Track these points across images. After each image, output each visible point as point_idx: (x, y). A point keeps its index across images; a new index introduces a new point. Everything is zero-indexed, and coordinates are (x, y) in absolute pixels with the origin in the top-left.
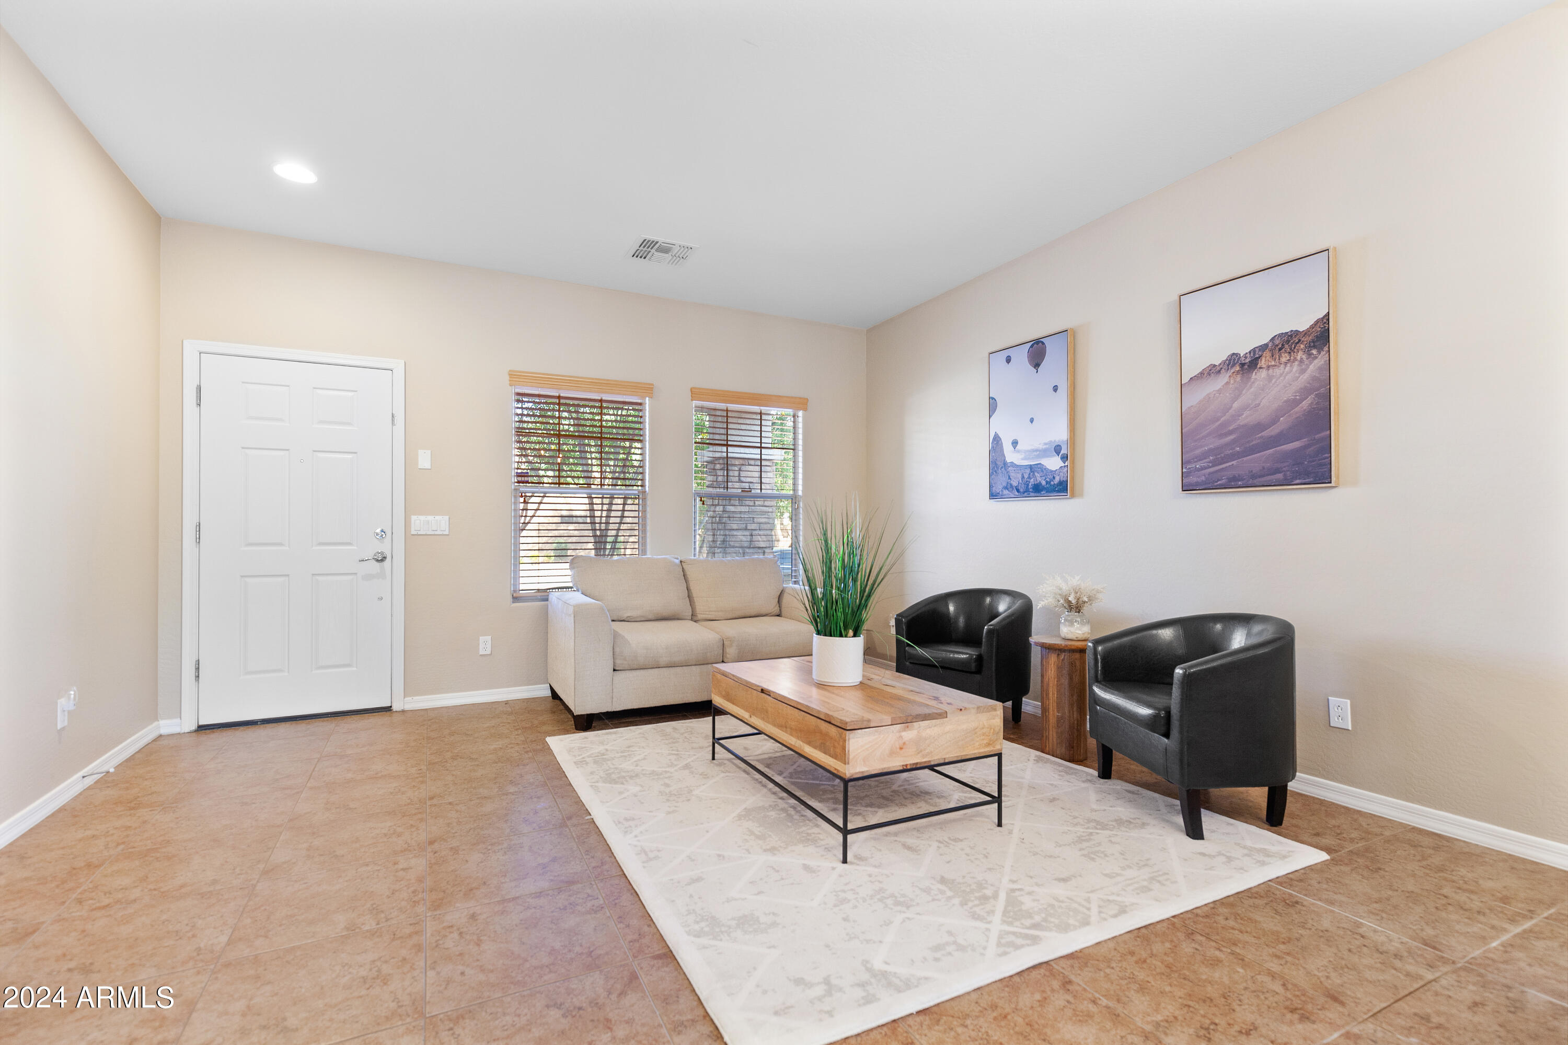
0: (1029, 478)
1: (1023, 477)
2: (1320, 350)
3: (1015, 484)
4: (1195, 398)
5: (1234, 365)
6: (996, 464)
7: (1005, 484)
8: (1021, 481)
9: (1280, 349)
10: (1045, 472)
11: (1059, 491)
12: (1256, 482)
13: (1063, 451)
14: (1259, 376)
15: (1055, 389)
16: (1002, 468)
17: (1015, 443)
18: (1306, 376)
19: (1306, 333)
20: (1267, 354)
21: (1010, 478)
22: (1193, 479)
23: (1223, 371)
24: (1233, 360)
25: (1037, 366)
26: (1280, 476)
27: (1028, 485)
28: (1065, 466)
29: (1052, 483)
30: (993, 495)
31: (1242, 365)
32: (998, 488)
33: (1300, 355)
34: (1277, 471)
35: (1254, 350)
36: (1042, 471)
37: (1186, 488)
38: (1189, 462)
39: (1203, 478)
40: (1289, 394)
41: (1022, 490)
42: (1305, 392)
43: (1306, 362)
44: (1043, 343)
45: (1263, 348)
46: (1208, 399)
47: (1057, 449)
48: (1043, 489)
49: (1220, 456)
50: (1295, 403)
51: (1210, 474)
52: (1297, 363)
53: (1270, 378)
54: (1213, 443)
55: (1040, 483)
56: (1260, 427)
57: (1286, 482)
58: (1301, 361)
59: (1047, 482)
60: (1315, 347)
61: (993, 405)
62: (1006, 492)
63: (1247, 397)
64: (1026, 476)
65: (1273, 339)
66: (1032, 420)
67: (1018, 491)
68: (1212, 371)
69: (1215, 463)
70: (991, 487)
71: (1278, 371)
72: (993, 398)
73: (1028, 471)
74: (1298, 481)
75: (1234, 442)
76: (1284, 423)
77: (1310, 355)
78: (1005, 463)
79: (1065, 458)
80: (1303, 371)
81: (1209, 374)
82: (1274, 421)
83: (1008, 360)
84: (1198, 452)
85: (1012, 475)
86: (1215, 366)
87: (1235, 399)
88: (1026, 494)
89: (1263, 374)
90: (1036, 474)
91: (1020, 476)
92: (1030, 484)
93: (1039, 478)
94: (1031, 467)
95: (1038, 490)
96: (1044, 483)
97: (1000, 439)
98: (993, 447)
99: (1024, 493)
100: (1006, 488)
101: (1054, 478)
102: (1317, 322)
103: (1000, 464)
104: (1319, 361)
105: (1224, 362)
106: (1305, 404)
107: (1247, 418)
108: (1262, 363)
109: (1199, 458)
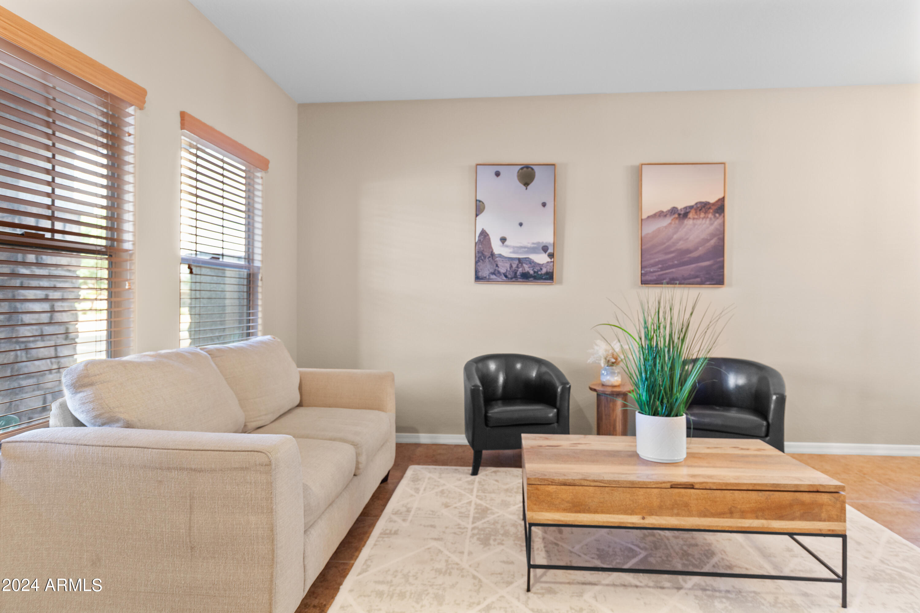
0: (517, 267)
1: (511, 266)
2: (720, 215)
3: (503, 270)
4: (650, 228)
5: (674, 214)
6: (483, 254)
7: (492, 271)
8: (509, 269)
9: (700, 210)
10: (533, 264)
11: (545, 279)
12: (686, 282)
13: (550, 250)
14: (689, 222)
15: (544, 205)
16: (489, 257)
17: (503, 240)
18: (712, 228)
19: (713, 204)
20: (693, 211)
21: (497, 266)
22: (648, 278)
23: (668, 216)
24: (673, 211)
25: (526, 184)
26: (698, 280)
27: (516, 273)
28: (551, 262)
29: (539, 273)
30: (478, 278)
31: (679, 215)
32: (485, 273)
33: (710, 215)
34: (697, 277)
35: (686, 208)
36: (530, 263)
37: (644, 282)
38: (646, 267)
39: (655, 278)
40: (704, 236)
41: (510, 276)
42: (713, 235)
43: (713, 219)
44: (532, 169)
45: (691, 207)
46: (659, 231)
47: (545, 249)
48: (531, 276)
49: (665, 265)
50: (707, 241)
51: (659, 275)
52: (708, 220)
53: (694, 225)
54: (662, 257)
55: (528, 273)
56: (688, 251)
57: (702, 283)
58: (711, 219)
59: (535, 272)
60: (717, 213)
61: (479, 208)
62: (493, 277)
63: (682, 232)
64: (514, 266)
65: (696, 204)
66: (521, 224)
67: (506, 276)
68: (661, 215)
69: (662, 269)
70: (476, 272)
71: (699, 222)
72: (480, 201)
73: (517, 262)
74: (708, 283)
75: (673, 258)
76: (701, 251)
77: (715, 216)
78: (492, 255)
79: (551, 256)
80: (711, 224)
81: (660, 216)
82: (696, 249)
83: (498, 174)
84: (652, 261)
85: (500, 264)
86: (663, 212)
87: (675, 233)
88: (514, 279)
89: (691, 222)
90: (524, 265)
91: (508, 265)
92: (518, 272)
93: (527, 268)
94: (519, 260)
95: (526, 277)
96: (531, 272)
97: (488, 235)
98: (479, 240)
99: (512, 278)
100: (493, 273)
101: (541, 269)
102: (719, 200)
103: (487, 254)
104: (719, 221)
105: (669, 211)
106: (713, 242)
107: (681, 245)
108: (690, 215)
109: (653, 265)
